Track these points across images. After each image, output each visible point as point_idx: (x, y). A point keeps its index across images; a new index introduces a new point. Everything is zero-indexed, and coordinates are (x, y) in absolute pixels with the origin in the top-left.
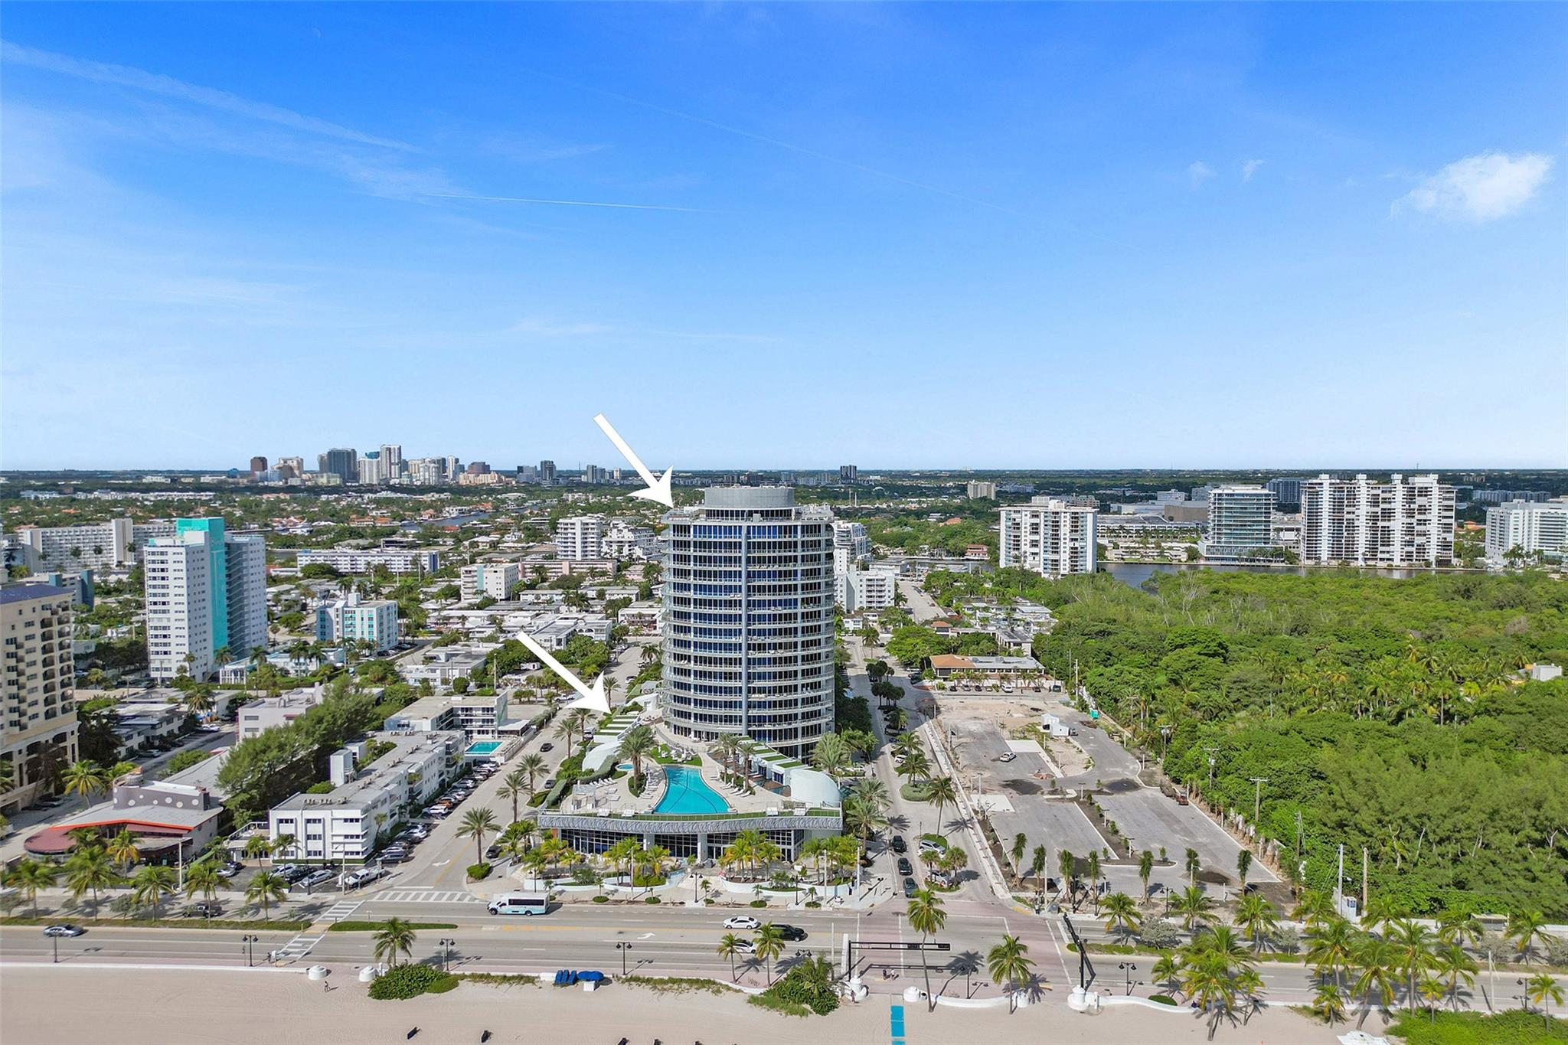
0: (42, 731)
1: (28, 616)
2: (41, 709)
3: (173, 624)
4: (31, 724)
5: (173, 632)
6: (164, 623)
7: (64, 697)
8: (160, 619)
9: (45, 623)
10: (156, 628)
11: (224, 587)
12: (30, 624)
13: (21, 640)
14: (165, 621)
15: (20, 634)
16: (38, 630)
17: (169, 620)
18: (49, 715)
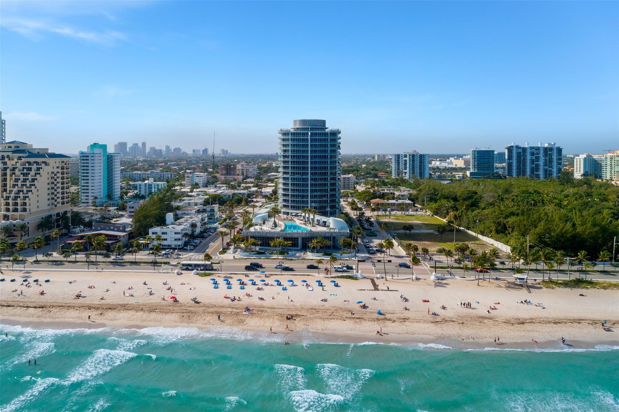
0: (61, 209)
1: (58, 164)
2: (60, 200)
3: (90, 185)
4: (58, 205)
5: (90, 188)
7: (67, 198)
9: (62, 168)
10: (84, 186)
11: (106, 173)
12: (58, 167)
15: (55, 171)
16: (60, 170)
17: (88, 183)
18: (63, 203)
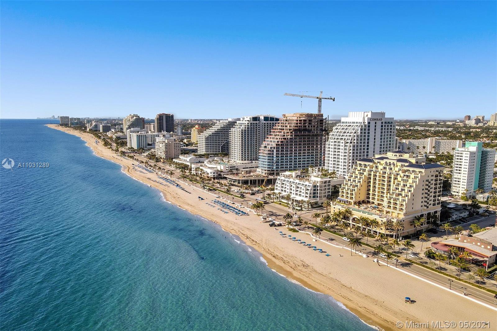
0: (432, 209)
1: (433, 173)
2: (432, 202)
3: (462, 178)
4: (429, 206)
5: (461, 180)
6: (459, 177)
7: (438, 200)
8: (458, 176)
9: (436, 176)
10: (456, 178)
11: (479, 167)
12: (432, 176)
13: (430, 180)
14: (459, 176)
15: (430, 179)
16: (434, 178)
17: (460, 176)
18: (434, 205)
